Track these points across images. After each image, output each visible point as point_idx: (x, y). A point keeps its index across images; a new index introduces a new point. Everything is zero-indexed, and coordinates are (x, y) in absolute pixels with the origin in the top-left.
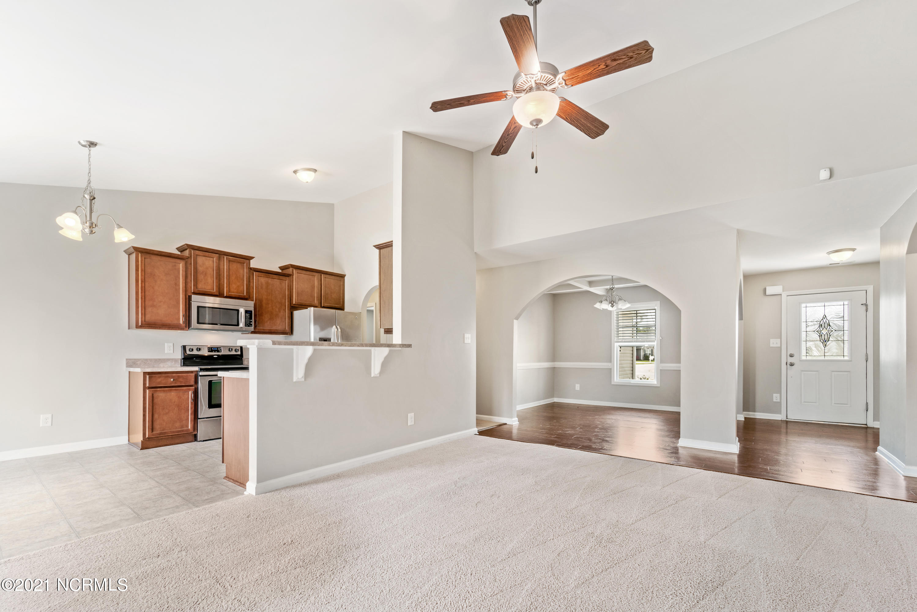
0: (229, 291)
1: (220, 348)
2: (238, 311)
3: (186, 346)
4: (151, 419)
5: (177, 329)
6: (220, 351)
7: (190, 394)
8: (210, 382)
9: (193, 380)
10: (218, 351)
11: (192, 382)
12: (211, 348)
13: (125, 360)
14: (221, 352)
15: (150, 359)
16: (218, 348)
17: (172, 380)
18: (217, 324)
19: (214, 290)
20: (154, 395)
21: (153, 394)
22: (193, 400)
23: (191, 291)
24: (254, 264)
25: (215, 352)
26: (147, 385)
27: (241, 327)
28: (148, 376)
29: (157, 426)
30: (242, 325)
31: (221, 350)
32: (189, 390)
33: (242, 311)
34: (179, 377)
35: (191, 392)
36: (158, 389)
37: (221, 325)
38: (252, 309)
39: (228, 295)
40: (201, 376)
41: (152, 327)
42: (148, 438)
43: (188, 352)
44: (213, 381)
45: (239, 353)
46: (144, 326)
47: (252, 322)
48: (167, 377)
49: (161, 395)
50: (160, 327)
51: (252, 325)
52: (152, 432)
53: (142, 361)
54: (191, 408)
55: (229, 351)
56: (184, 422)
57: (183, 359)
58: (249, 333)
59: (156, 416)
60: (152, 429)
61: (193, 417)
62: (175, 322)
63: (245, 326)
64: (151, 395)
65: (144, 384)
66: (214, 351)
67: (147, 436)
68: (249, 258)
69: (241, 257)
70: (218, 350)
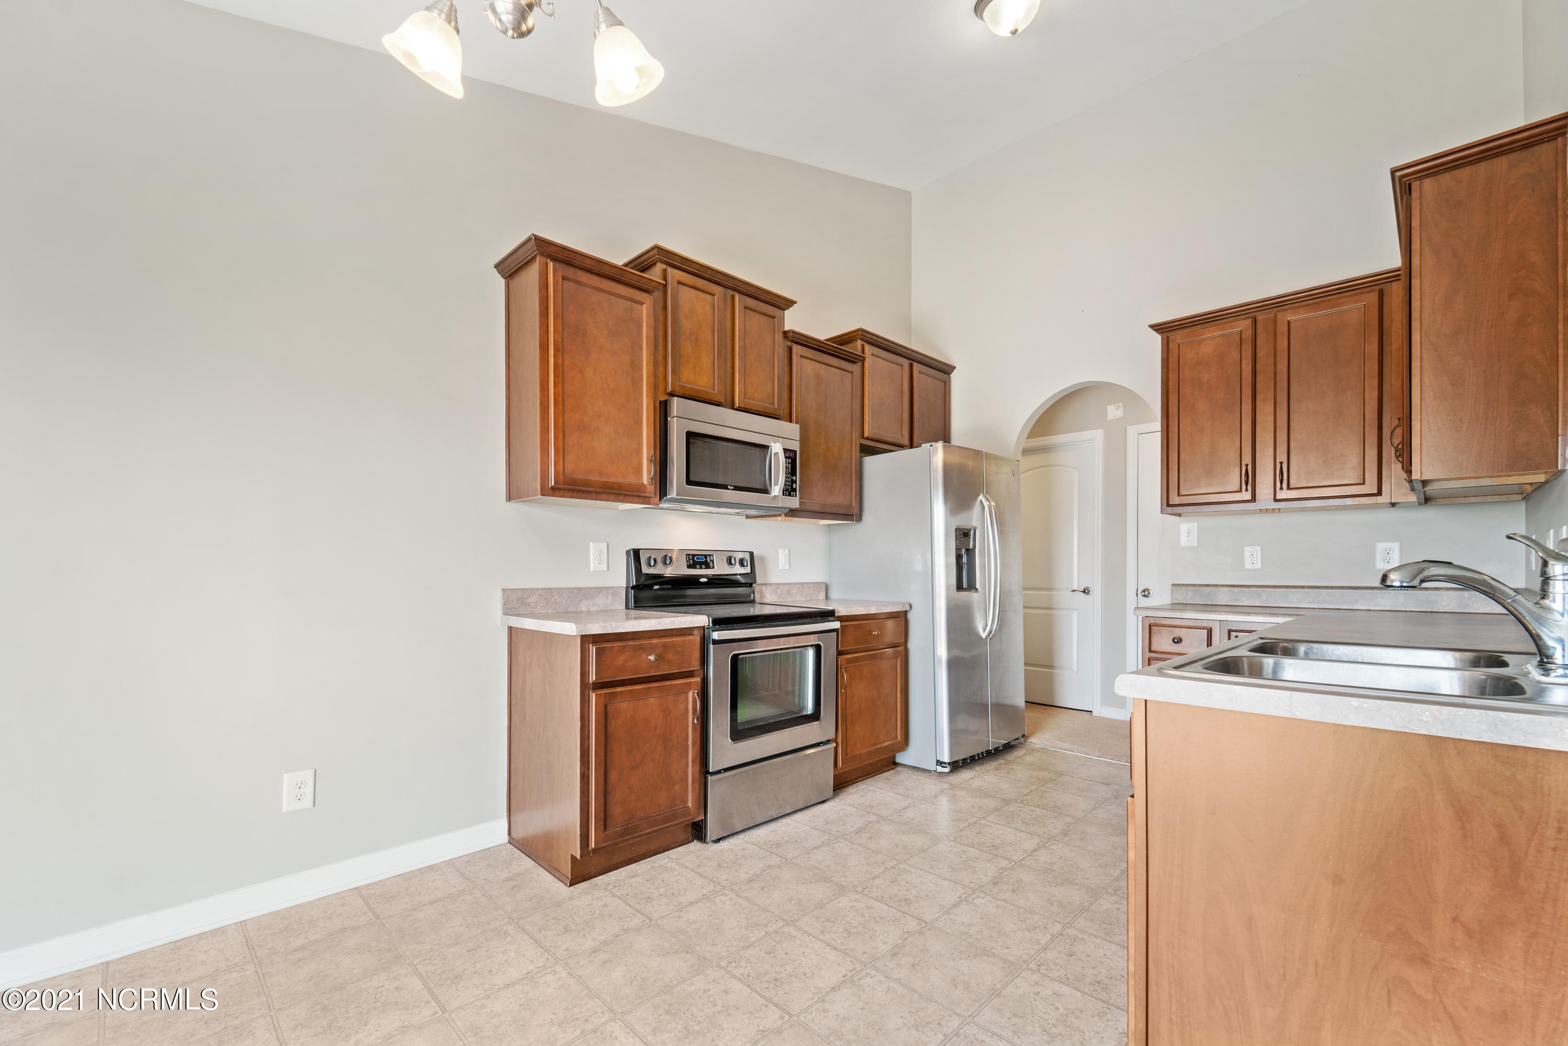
0: (745, 395)
1: (710, 555)
2: (765, 448)
3: (639, 550)
4: (602, 788)
5: (635, 499)
6: (711, 564)
7: (692, 696)
8: (735, 658)
9: (697, 655)
10: (708, 566)
11: (695, 665)
12: (694, 556)
13: (499, 594)
14: (713, 568)
15: (557, 589)
16: (706, 556)
17: (652, 658)
18: (725, 487)
19: (714, 390)
20: (609, 708)
21: (606, 706)
22: (698, 719)
23: (666, 388)
24: (792, 321)
25: (701, 568)
26: (592, 678)
27: (775, 497)
28: (593, 649)
29: (616, 810)
30: (776, 490)
31: (713, 561)
32: (689, 686)
33: (777, 448)
34: (666, 647)
35: (693, 695)
36: (619, 689)
37: (737, 488)
38: (795, 446)
39: (742, 406)
40: (715, 642)
41: (578, 491)
42: (594, 850)
43: (645, 570)
44: (740, 656)
45: (748, 570)
46: (560, 489)
47: (795, 482)
48: (640, 648)
49: (624, 707)
50: (598, 493)
51: (795, 490)
52: (605, 829)
53: (541, 595)
54: (694, 743)
55: (730, 563)
56: (677, 787)
57: (633, 588)
58: (779, 515)
59: (613, 775)
60: (605, 820)
61: (697, 768)
62: (631, 480)
63: (783, 495)
64: (602, 708)
65: (584, 674)
66: (698, 566)
67: (593, 845)
68: (784, 304)
69: (768, 298)
70: (706, 561)
